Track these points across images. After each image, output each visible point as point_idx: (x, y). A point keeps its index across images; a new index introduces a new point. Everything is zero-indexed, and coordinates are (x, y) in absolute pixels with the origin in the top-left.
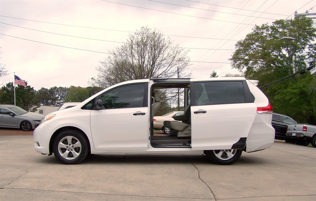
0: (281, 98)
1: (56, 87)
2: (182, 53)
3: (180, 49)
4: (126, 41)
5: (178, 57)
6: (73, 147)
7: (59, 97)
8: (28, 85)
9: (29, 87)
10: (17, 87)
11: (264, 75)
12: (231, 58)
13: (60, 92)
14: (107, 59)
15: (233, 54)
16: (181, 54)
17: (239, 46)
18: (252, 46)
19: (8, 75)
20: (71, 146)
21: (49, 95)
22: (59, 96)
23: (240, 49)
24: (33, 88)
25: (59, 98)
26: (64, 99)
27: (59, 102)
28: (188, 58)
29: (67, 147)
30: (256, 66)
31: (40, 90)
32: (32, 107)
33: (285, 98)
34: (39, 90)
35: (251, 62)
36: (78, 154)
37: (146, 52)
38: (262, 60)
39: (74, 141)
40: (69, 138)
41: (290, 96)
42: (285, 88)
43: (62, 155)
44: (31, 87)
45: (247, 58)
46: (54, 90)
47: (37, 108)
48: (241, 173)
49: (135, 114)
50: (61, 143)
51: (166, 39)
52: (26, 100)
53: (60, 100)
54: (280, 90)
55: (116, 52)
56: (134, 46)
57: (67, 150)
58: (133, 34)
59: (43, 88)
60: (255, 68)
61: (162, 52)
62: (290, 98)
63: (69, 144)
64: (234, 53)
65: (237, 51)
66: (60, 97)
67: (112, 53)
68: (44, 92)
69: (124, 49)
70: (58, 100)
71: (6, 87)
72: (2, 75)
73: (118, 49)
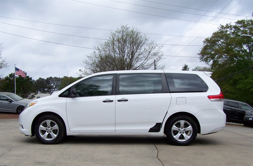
0: (242, 87)
1: (51, 77)
2: (157, 48)
3: (155, 45)
4: (108, 39)
5: (153, 52)
6: (51, 129)
7: (54, 86)
8: (27, 75)
9: (28, 77)
10: (18, 77)
11: (228, 67)
12: (200, 52)
13: (55, 81)
14: (93, 53)
15: (201, 50)
16: (155, 49)
17: (206, 43)
18: (218, 42)
19: (8, 67)
20: (50, 128)
21: (45, 84)
22: (54, 85)
23: (207, 45)
24: (31, 78)
25: (54, 87)
26: (58, 87)
27: (54, 90)
28: (162, 53)
29: (47, 129)
30: (221, 59)
31: (38, 79)
32: (30, 94)
33: (246, 87)
35: (217, 56)
36: (56, 136)
37: (126, 48)
38: (226, 55)
39: (52, 124)
40: (48, 122)
41: (250, 86)
42: (246, 78)
43: (42, 136)
44: (30, 77)
45: (213, 53)
46: (50, 80)
47: (35, 95)
48: (195, 153)
49: (104, 102)
50: (41, 126)
51: (143, 36)
52: (25, 88)
53: (55, 88)
54: (241, 80)
55: (100, 48)
56: (115, 42)
57: (46, 132)
58: (114, 32)
59: (40, 78)
60: (220, 61)
61: (140, 48)
62: (250, 87)
63: (48, 127)
64: (203, 49)
65: (204, 46)
67: (97, 48)
68: (41, 81)
69: (107, 45)
70: (53, 88)
71: (9, 77)
72: (3, 67)
73: (102, 46)
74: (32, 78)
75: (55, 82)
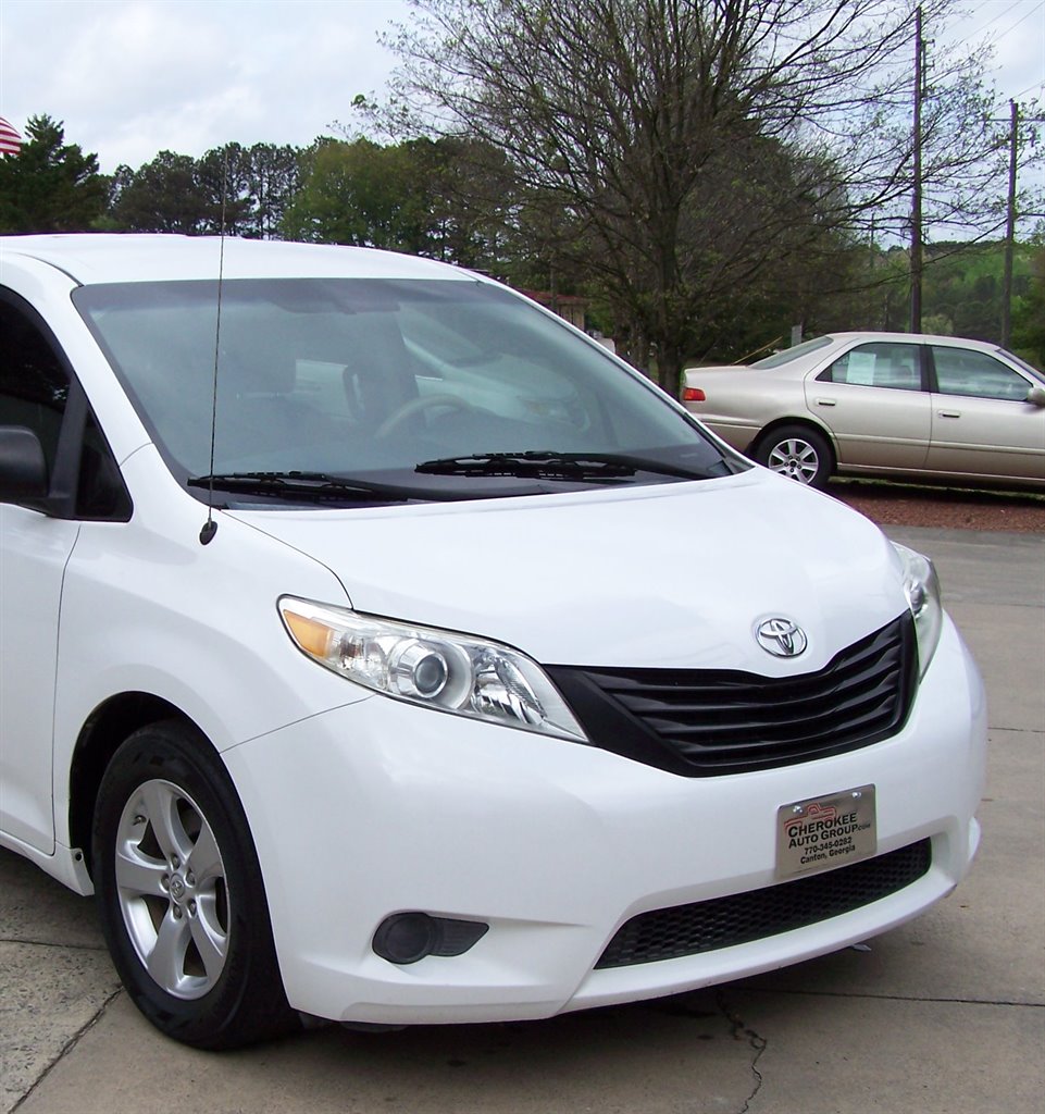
1: (238, 144)
7: (254, 202)
8: (67, 142)
9: (74, 151)
21: (198, 193)
22: (255, 197)
24: (93, 157)
25: (256, 207)
26: (283, 209)
27: (253, 226)
31: (150, 163)
34: (144, 167)
44: (85, 154)
46: (227, 163)
53: (261, 213)
59: (166, 155)
66: (261, 199)
68: (170, 171)
70: (246, 218)
74: (96, 156)
75: (262, 176)
